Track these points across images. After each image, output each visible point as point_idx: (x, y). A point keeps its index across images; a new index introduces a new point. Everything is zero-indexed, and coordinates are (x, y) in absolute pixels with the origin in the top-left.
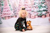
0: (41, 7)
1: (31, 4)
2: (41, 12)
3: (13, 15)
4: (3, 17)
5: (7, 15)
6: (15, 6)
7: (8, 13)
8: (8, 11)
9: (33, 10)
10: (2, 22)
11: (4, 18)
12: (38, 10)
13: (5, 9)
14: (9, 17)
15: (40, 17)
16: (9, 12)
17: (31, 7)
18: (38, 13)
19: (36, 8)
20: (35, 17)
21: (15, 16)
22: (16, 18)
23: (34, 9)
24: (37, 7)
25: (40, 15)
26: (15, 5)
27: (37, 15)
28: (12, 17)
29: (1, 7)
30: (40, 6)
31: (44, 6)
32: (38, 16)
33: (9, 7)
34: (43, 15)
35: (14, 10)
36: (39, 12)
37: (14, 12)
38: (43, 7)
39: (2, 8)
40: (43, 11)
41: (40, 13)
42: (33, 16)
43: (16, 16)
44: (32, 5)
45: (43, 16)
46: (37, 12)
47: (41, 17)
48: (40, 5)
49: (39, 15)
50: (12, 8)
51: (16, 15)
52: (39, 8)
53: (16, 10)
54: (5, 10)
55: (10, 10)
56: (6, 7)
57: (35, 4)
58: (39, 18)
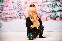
0: (55, 6)
1: (42, 1)
2: (55, 12)
3: (17, 16)
4: (2, 18)
5: (9, 16)
6: (20, 4)
7: (10, 13)
8: (11, 9)
9: (44, 10)
10: (2, 24)
11: (5, 19)
12: (51, 10)
13: (6, 6)
14: (11, 18)
15: (54, 20)
16: (11, 11)
17: (42, 6)
18: (51, 15)
19: (48, 6)
20: (47, 20)
21: (19, 17)
22: (21, 19)
23: (46, 8)
24: (50, 5)
25: (54, 17)
26: (20, 2)
27: (50, 17)
28: (15, 18)
29: (2, 4)
30: (54, 4)
31: (60, 5)
32: (52, 18)
33: (12, 4)
34: (58, 16)
35: (18, 9)
36: (52, 12)
37: (18, 12)
38: (58, 6)
39: (2, 6)
40: (58, 11)
41: (53, 14)
42: (44, 18)
43: (21, 17)
44: (43, 3)
45: (58, 19)
46: (50, 13)
47: (56, 19)
48: (54, 2)
49: (52, 16)
50: (16, 7)
51: (21, 15)
52: (52, 8)
53: (22, 9)
54: (6, 8)
55: (13, 9)
56: (8, 4)
57: (47, 2)
58: (52, 21)
